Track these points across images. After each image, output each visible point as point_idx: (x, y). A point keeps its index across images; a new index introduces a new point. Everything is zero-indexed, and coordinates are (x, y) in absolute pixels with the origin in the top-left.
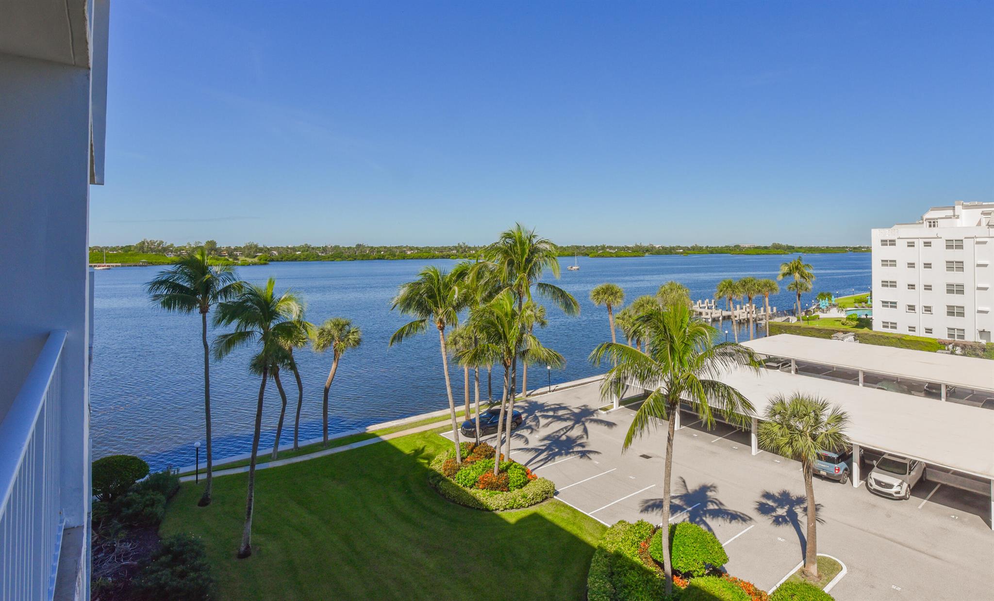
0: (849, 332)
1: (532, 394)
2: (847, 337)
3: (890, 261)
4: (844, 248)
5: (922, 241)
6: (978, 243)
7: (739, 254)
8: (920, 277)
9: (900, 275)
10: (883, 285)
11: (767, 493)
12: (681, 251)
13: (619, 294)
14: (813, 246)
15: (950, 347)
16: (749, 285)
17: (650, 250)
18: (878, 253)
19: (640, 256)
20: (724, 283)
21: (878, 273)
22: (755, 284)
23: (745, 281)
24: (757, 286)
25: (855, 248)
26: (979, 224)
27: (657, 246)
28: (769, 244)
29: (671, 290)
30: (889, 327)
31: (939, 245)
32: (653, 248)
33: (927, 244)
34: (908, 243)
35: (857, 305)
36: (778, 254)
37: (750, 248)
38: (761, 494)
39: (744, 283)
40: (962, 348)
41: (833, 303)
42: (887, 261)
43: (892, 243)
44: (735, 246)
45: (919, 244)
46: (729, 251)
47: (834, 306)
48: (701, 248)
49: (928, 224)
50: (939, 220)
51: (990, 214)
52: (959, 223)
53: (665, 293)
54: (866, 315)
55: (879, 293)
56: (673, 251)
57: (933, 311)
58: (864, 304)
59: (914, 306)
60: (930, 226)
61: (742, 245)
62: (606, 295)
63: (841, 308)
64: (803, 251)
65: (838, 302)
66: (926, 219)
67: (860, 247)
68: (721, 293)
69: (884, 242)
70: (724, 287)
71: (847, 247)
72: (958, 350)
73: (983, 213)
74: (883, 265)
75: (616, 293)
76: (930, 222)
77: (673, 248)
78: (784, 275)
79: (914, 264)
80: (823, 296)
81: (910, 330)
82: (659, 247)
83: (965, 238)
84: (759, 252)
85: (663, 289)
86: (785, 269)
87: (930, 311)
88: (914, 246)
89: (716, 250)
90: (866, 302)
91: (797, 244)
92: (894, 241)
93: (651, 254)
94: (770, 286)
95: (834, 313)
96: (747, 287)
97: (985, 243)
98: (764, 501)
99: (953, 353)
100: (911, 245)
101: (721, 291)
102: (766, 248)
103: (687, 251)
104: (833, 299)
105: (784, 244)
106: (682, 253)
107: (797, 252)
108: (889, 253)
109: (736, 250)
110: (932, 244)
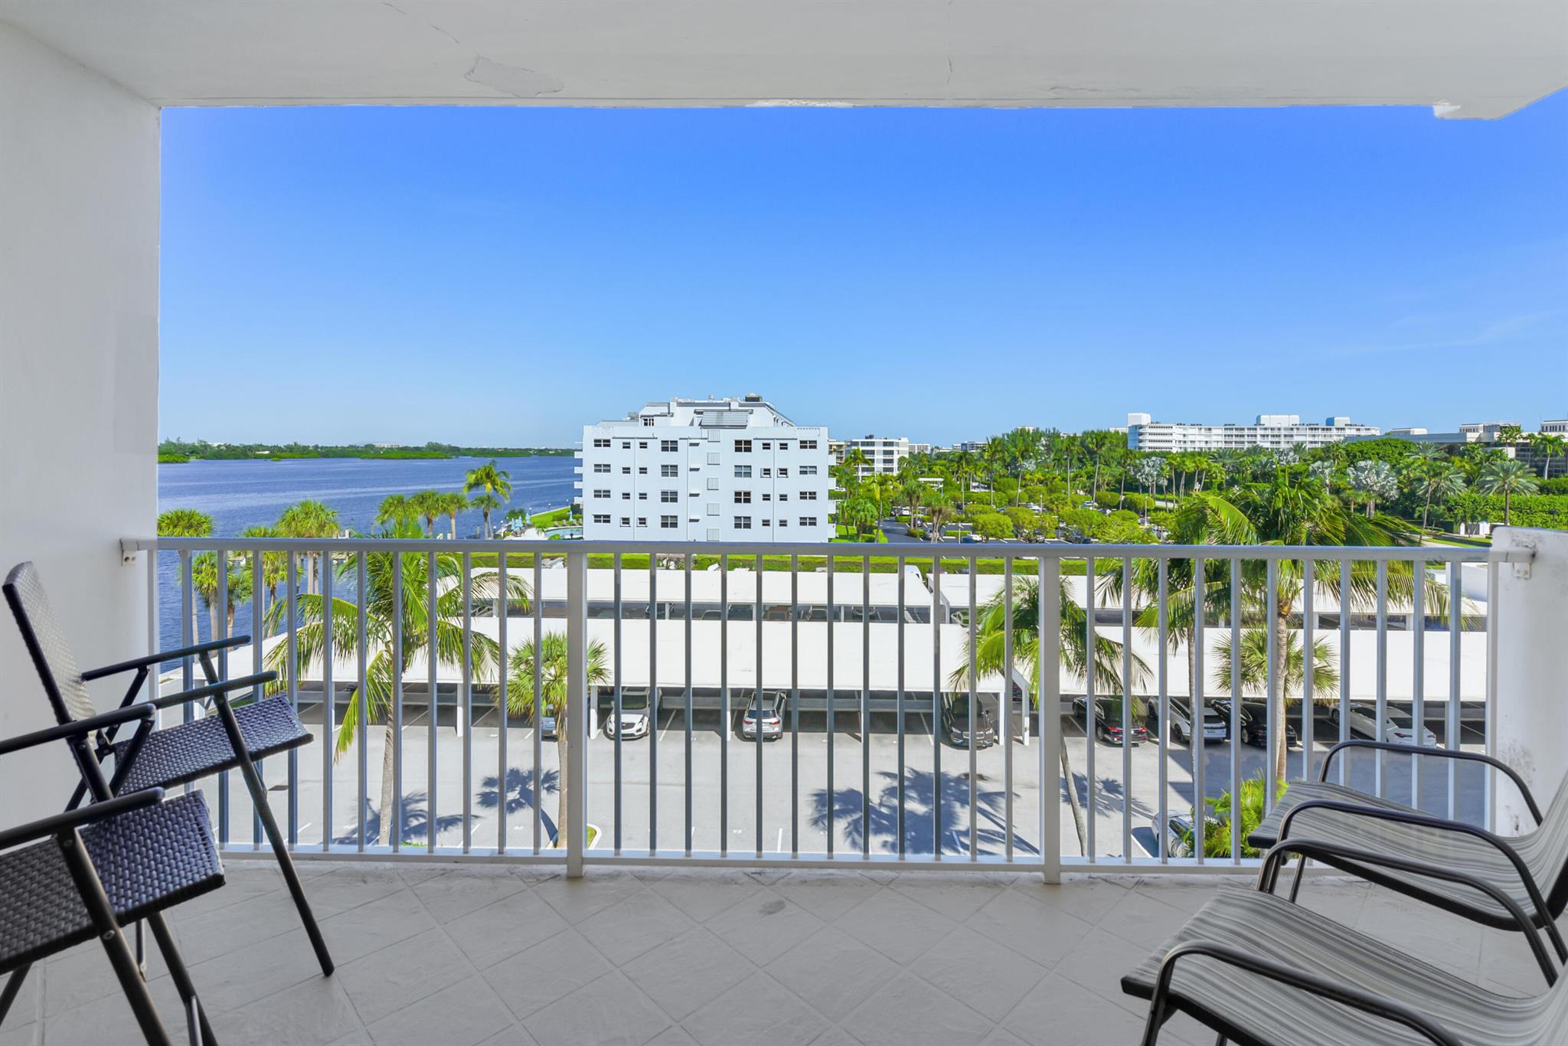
0: (557, 557)
2: (555, 563)
3: (604, 466)
4: (526, 450)
5: (637, 442)
6: (691, 445)
7: (374, 458)
8: (635, 483)
9: (615, 481)
10: (596, 496)
12: (267, 452)
13: (205, 526)
14: (486, 447)
15: (665, 562)
16: (430, 502)
18: (590, 456)
19: (177, 462)
20: (391, 501)
21: (589, 481)
22: (438, 500)
23: (422, 497)
24: (440, 504)
25: (541, 451)
26: (692, 424)
27: (216, 445)
28: (423, 444)
29: (307, 514)
31: (655, 446)
32: (206, 446)
33: (643, 445)
34: (624, 443)
35: (556, 523)
36: (437, 458)
37: (392, 449)
38: (483, 782)
39: (421, 500)
40: (676, 563)
41: (528, 522)
42: (601, 466)
43: (607, 443)
44: (366, 446)
45: (635, 445)
46: (357, 454)
47: (529, 526)
48: (305, 448)
49: (643, 422)
50: (655, 418)
51: (701, 413)
52: (673, 422)
53: (294, 519)
54: (572, 535)
55: (590, 506)
56: (249, 453)
57: (648, 522)
58: (564, 522)
59: (628, 519)
60: (646, 424)
61: (377, 445)
62: (178, 530)
63: (542, 527)
64: (478, 454)
65: (535, 520)
66: (642, 416)
68: (386, 516)
69: (598, 443)
70: (390, 506)
71: (531, 450)
72: (672, 565)
73: (695, 412)
74: (596, 471)
75: (200, 524)
76: (646, 420)
77: (250, 448)
78: (471, 487)
79: (629, 469)
80: (514, 514)
82: (219, 446)
83: (680, 439)
84: (408, 456)
85: (290, 514)
86: (472, 478)
87: (645, 523)
88: (629, 448)
89: (334, 452)
90: (567, 519)
91: (463, 444)
92: (609, 441)
93: (202, 458)
94: (458, 501)
95: (531, 535)
96: (425, 505)
97: (697, 445)
99: (668, 568)
100: (627, 446)
101: (386, 512)
102: (417, 449)
103: (277, 453)
104: (528, 517)
105: (445, 443)
106: (267, 457)
107: (465, 455)
108: (602, 455)
109: (369, 452)
110: (648, 446)
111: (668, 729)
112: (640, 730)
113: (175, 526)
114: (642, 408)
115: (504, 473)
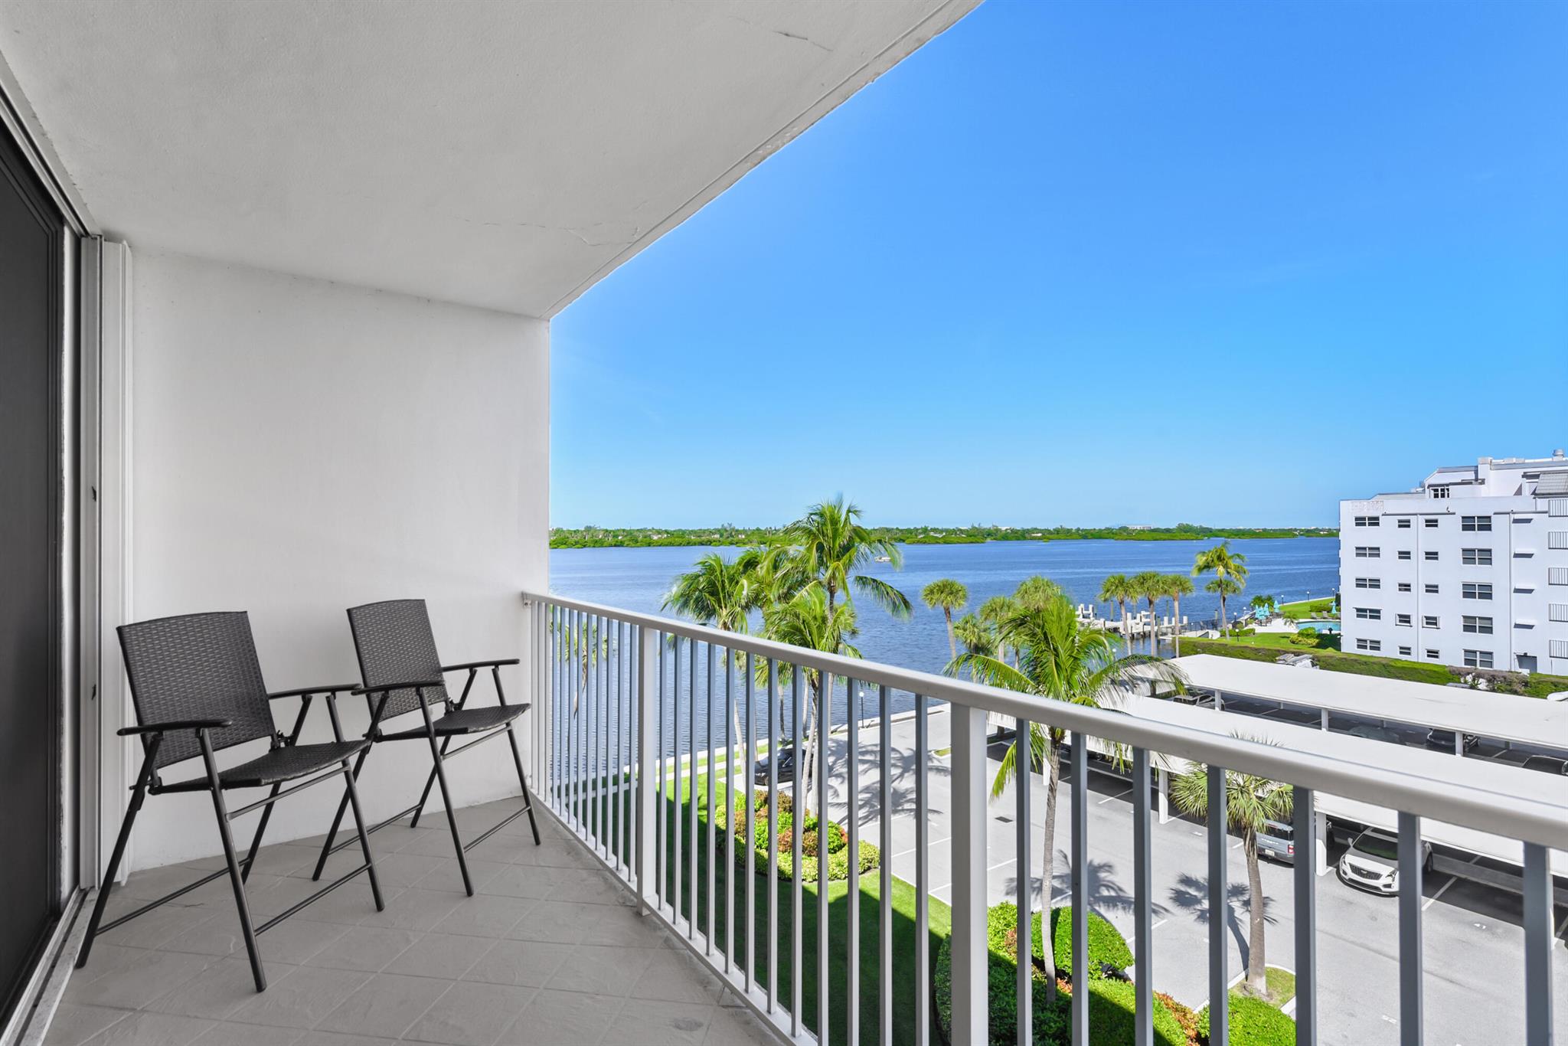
0: (1303, 654)
1: (838, 730)
2: (1301, 660)
3: (1370, 549)
5: (1422, 519)
6: (1516, 521)
7: (1126, 539)
8: (1419, 572)
9: (1387, 570)
10: (1358, 585)
11: (1187, 877)
12: (1040, 535)
13: (961, 593)
14: (1241, 528)
15: (1469, 678)
16: (1150, 583)
17: (993, 534)
18: (1351, 537)
19: (978, 543)
20: (1113, 580)
21: (1351, 568)
22: (1158, 581)
23: (1143, 577)
24: (1161, 585)
25: (1308, 531)
26: (1519, 492)
27: (1004, 529)
28: (1173, 526)
29: (1036, 588)
30: (1368, 647)
31: (1451, 526)
32: (998, 530)
33: (1432, 523)
34: (1400, 521)
35: (1314, 614)
36: (1187, 539)
37: (1143, 531)
38: (1178, 878)
39: (1142, 580)
40: (1489, 681)
41: (1277, 611)
42: (1365, 549)
43: (1374, 521)
44: (1121, 528)
45: (1418, 523)
46: (1112, 536)
47: (1278, 615)
48: (1069, 531)
49: (1432, 492)
50: (1450, 487)
51: (1537, 476)
52: (1483, 490)
53: (1026, 592)
54: (1330, 630)
55: (1352, 597)
56: (1027, 535)
57: (1441, 623)
58: (1325, 614)
59: (1408, 617)
60: (1436, 496)
61: (1130, 527)
62: (943, 595)
63: (1291, 617)
64: (1226, 535)
65: (1285, 610)
66: (1429, 486)
67: (1317, 529)
68: (1108, 594)
69: (1360, 521)
70: (1112, 585)
71: (1296, 530)
72: (1483, 683)
73: (1525, 476)
74: (1358, 555)
75: (958, 591)
76: (1436, 490)
77: (1028, 531)
78: (1201, 569)
79: (1409, 553)
80: (1260, 601)
81: (1401, 653)
82: (1007, 530)
83: (1495, 514)
84: (1158, 538)
85: (1024, 587)
86: (1201, 560)
87: (1436, 624)
88: (1409, 526)
89: (1092, 534)
90: (1329, 611)
91: (1216, 525)
92: (1377, 518)
93: (995, 539)
94: (1181, 583)
95: (1278, 626)
96: (1146, 585)
97: (1529, 521)
98: (1183, 888)
99: (1473, 687)
100: (1404, 524)
101: (1108, 591)
102: (1168, 531)
103: (1049, 535)
104: (1277, 605)
105: (1196, 525)
106: (1039, 539)
107: (1217, 536)
108: (1368, 536)
109: (1123, 534)
110: (1439, 523)
111: (1437, 899)
112: (1389, 886)
113: (942, 592)
114: (1429, 474)
115: (1238, 556)
